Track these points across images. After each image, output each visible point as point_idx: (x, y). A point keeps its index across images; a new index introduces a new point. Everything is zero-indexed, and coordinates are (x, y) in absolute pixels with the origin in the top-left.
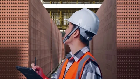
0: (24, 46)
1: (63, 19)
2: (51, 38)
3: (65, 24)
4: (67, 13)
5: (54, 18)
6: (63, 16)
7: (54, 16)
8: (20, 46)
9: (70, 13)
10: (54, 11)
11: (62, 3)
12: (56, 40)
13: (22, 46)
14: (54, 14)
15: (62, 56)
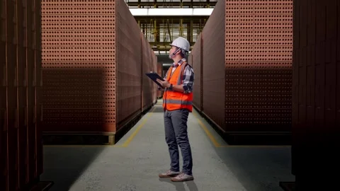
0: (110, 66)
1: (158, 33)
2: (142, 61)
3: (161, 40)
4: (165, 23)
5: (144, 31)
6: (158, 29)
7: (144, 28)
8: (105, 65)
9: (170, 23)
10: (144, 20)
11: (157, 7)
12: (148, 64)
13: (107, 66)
14: (144, 26)
15: (158, 94)
